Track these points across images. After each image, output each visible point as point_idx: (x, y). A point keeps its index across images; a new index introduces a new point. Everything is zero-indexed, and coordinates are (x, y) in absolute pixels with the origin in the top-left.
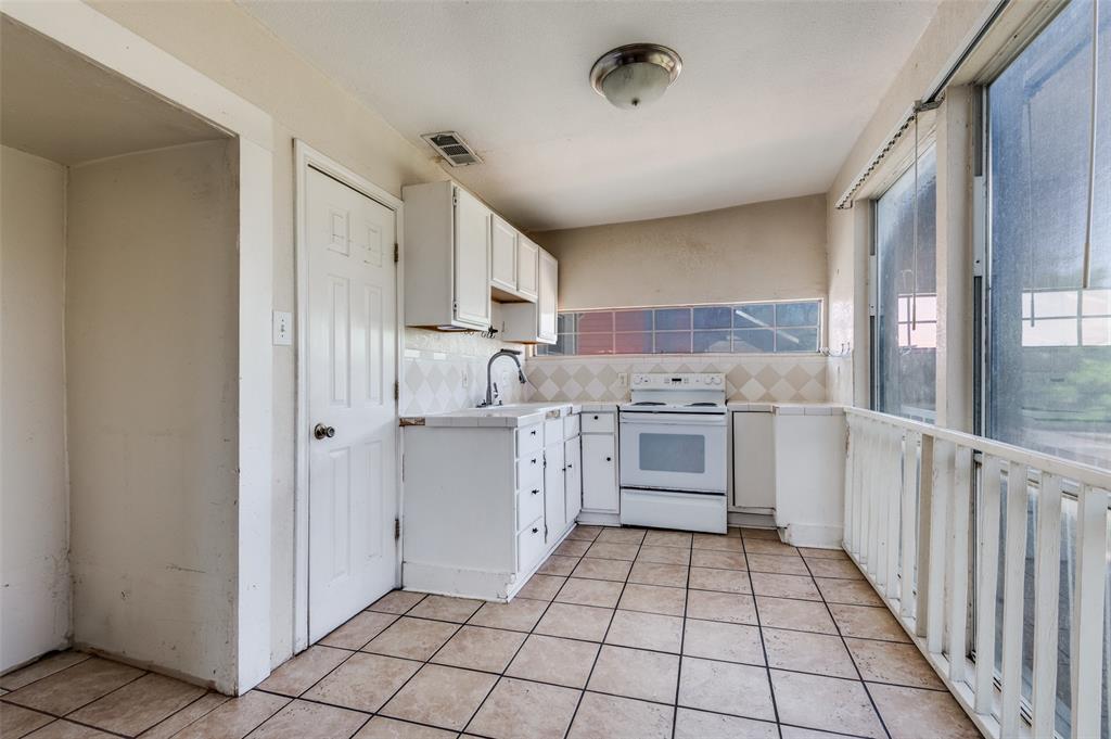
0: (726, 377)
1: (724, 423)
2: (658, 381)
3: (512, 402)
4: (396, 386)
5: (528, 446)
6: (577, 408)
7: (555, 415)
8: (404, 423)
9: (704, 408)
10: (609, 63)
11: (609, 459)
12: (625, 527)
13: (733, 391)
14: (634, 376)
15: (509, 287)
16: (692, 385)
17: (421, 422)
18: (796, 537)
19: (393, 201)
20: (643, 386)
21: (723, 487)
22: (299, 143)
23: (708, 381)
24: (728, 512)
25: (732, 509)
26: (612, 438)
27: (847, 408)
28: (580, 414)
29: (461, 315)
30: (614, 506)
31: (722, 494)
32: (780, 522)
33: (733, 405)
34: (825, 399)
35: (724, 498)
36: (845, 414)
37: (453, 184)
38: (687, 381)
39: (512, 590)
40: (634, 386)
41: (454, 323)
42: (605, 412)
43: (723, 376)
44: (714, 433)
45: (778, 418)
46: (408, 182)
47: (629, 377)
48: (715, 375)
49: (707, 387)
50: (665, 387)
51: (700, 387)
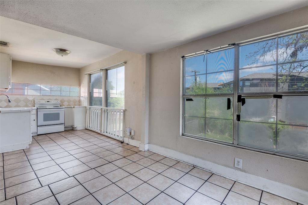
0: (61, 101)
1: (64, 110)
2: (43, 102)
9: (56, 107)
11: (34, 120)
12: (39, 135)
13: (62, 104)
14: (35, 101)
16: (53, 103)
18: (78, 128)
20: (39, 103)
21: (63, 122)
23: (56, 102)
26: (35, 115)
27: (86, 106)
30: (36, 131)
31: (63, 124)
36: (86, 107)
40: (36, 103)
44: (62, 112)
48: (58, 101)
49: (56, 103)
50: (46, 103)
51: (54, 103)
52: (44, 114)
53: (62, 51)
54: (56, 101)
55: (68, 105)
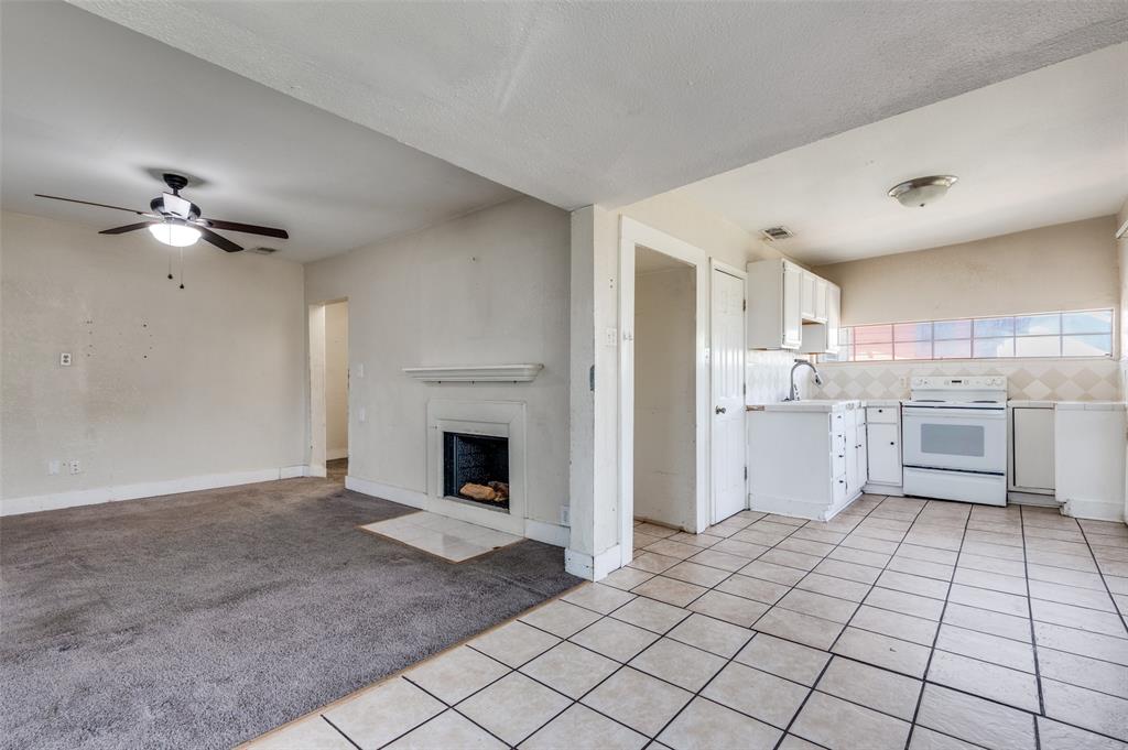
0: (1008, 379)
1: (1004, 416)
2: (939, 383)
3: (808, 398)
4: (745, 387)
5: (838, 426)
6: (864, 404)
7: (850, 407)
8: (749, 409)
9: (985, 405)
10: (906, 188)
11: (893, 444)
12: (907, 496)
13: (1014, 391)
14: (913, 379)
15: (810, 317)
16: (973, 386)
17: (762, 408)
18: (1074, 510)
19: (742, 273)
20: (923, 387)
21: (1003, 469)
22: (713, 260)
23: (989, 382)
24: (1008, 491)
25: (1011, 488)
26: (895, 427)
28: (865, 408)
29: (787, 340)
30: (898, 480)
31: (1002, 474)
32: (1060, 498)
33: (1012, 403)
34: (1118, 398)
35: (1004, 478)
36: (1125, 409)
37: (783, 260)
38: (967, 382)
39: (829, 516)
40: (913, 387)
41: (783, 346)
42: (889, 407)
43: (1004, 378)
44: (994, 424)
45: (1058, 413)
46: (752, 260)
47: (908, 379)
48: (996, 378)
49: (988, 388)
50: (945, 387)
51: (981, 388)
52: (925, 428)
53: (920, 185)
54: (989, 380)
55: (1047, 398)
